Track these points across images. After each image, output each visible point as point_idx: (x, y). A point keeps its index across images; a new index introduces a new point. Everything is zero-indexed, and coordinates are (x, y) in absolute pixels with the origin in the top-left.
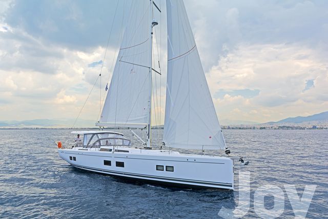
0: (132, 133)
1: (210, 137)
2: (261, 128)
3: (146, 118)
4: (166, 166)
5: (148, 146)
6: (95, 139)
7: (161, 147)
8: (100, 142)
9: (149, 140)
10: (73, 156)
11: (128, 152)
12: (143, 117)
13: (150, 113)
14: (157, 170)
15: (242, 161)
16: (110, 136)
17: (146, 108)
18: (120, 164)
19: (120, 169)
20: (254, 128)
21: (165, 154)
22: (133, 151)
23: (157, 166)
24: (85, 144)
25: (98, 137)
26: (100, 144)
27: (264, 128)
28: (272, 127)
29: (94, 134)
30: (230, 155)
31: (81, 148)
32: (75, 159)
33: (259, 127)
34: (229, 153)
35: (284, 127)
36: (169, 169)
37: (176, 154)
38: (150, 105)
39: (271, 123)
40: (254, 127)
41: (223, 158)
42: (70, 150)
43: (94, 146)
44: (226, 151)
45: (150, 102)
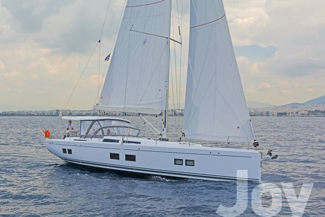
0: (143, 120)
1: (238, 128)
2: (280, 114)
3: (163, 101)
4: (186, 160)
5: (164, 137)
6: (96, 126)
7: (180, 139)
8: (102, 130)
9: (165, 129)
10: (67, 148)
11: (140, 143)
12: (158, 100)
13: (167, 95)
14: (175, 164)
15: (270, 154)
16: (114, 123)
17: (162, 89)
18: (130, 158)
19: (130, 164)
20: (268, 114)
21: (185, 146)
22: (145, 142)
23: (175, 159)
24: (83, 133)
25: (100, 125)
26: (103, 133)
27: (285, 114)
28: (297, 113)
29: (94, 121)
30: (258, 147)
31: (78, 138)
32: (70, 152)
33: (276, 112)
34: (258, 145)
35: (317, 111)
36: (189, 163)
37: (199, 147)
38: (167, 87)
39: (295, 105)
40: (268, 112)
41: (250, 151)
42: (62, 140)
43: (95, 136)
44: (254, 144)
45: (167, 81)
